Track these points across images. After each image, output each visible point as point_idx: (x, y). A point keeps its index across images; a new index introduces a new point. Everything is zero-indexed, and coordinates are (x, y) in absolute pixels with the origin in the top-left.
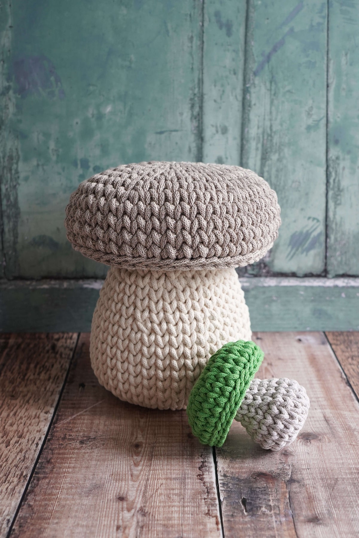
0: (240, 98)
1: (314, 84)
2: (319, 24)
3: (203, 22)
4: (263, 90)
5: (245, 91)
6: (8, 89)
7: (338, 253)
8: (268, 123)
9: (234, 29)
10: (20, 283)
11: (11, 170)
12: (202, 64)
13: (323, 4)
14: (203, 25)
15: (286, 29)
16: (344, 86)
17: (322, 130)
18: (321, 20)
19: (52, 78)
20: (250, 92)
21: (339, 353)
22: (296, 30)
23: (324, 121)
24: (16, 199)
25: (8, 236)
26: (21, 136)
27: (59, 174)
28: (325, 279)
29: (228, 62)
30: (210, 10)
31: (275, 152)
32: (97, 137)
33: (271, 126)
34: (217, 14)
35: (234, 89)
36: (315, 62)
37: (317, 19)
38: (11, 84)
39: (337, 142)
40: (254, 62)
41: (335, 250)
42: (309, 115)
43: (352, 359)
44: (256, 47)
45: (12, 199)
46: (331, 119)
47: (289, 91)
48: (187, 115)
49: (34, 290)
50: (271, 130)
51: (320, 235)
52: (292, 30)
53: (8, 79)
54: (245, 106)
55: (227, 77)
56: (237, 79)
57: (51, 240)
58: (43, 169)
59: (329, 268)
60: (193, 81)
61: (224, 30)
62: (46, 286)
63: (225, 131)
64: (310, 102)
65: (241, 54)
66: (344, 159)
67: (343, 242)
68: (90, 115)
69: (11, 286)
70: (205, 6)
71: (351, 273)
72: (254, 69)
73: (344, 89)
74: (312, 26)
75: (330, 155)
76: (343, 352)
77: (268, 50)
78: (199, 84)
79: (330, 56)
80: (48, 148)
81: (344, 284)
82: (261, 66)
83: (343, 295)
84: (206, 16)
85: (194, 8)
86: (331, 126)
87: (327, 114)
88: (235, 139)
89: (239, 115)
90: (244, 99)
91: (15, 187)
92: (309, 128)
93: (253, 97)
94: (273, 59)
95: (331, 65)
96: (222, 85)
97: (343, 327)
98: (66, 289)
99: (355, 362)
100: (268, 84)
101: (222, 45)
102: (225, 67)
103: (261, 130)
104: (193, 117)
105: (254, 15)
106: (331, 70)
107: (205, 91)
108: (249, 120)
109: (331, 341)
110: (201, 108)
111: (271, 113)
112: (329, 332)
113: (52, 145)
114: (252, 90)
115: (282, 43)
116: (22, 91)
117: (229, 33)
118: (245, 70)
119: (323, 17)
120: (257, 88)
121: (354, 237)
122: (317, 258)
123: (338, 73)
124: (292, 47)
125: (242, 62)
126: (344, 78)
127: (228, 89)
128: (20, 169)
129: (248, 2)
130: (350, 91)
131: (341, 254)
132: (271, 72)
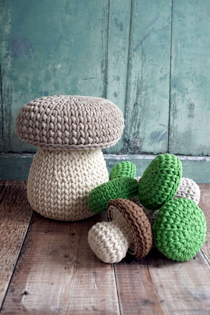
0: (126, 62)
1: (164, 56)
2: (167, 26)
3: (108, 23)
4: (138, 59)
5: (129, 59)
6: (8, 54)
7: (175, 143)
8: (140, 76)
9: (124, 27)
10: (11, 155)
11: (8, 96)
12: (107, 44)
13: (169, 17)
14: (108, 25)
15: (151, 28)
16: (179, 58)
17: (168, 80)
18: (168, 24)
19: (31, 50)
20: (131, 60)
22: (155, 29)
23: (169, 75)
24: (10, 111)
25: (6, 130)
26: (14, 79)
29: (121, 44)
30: (112, 17)
31: (144, 90)
32: (53, 80)
33: (142, 77)
34: (116, 20)
35: (123, 57)
36: (165, 46)
37: (166, 24)
38: (9, 52)
39: (175, 86)
40: (134, 44)
41: (173, 141)
42: (161, 72)
44: (135, 37)
45: (8, 111)
46: (172, 74)
47: (151, 60)
48: (99, 70)
49: (18, 158)
50: (142, 79)
51: (165, 133)
52: (153, 28)
53: (8, 50)
54: (129, 66)
55: (120, 51)
56: (125, 52)
58: (25, 97)
59: (170, 150)
60: (103, 53)
61: (119, 27)
62: (24, 157)
63: (118, 79)
64: (162, 65)
65: (127, 40)
66: (178, 95)
67: (177, 137)
68: (50, 69)
69: (7, 156)
70: (110, 15)
71: (181, 153)
72: (134, 48)
74: (163, 27)
75: (171, 93)
77: (141, 38)
78: (105, 55)
79: (172, 42)
80: (28, 85)
82: (138, 47)
84: (110, 20)
85: (104, 16)
86: (172, 78)
87: (170, 72)
88: (123, 83)
89: (126, 71)
90: (128, 63)
91: (10, 105)
92: (161, 79)
93: (133, 62)
94: (144, 43)
95: (173, 47)
96: (118, 56)
100: (141, 55)
101: (118, 35)
102: (119, 46)
103: (136, 79)
104: (102, 72)
105: (134, 20)
106: (172, 50)
107: (109, 59)
108: (131, 74)
110: (106, 67)
111: (142, 70)
113: (30, 84)
114: (133, 59)
115: (148, 35)
116: (15, 56)
117: (121, 30)
118: (129, 48)
119: (169, 23)
120: (135, 58)
121: (183, 135)
122: (164, 145)
123: (177, 51)
124: (153, 37)
125: (128, 44)
126: (180, 54)
127: (120, 57)
128: (12, 96)
129: (131, 14)
130: (182, 60)
131: (176, 143)
132: (143, 49)
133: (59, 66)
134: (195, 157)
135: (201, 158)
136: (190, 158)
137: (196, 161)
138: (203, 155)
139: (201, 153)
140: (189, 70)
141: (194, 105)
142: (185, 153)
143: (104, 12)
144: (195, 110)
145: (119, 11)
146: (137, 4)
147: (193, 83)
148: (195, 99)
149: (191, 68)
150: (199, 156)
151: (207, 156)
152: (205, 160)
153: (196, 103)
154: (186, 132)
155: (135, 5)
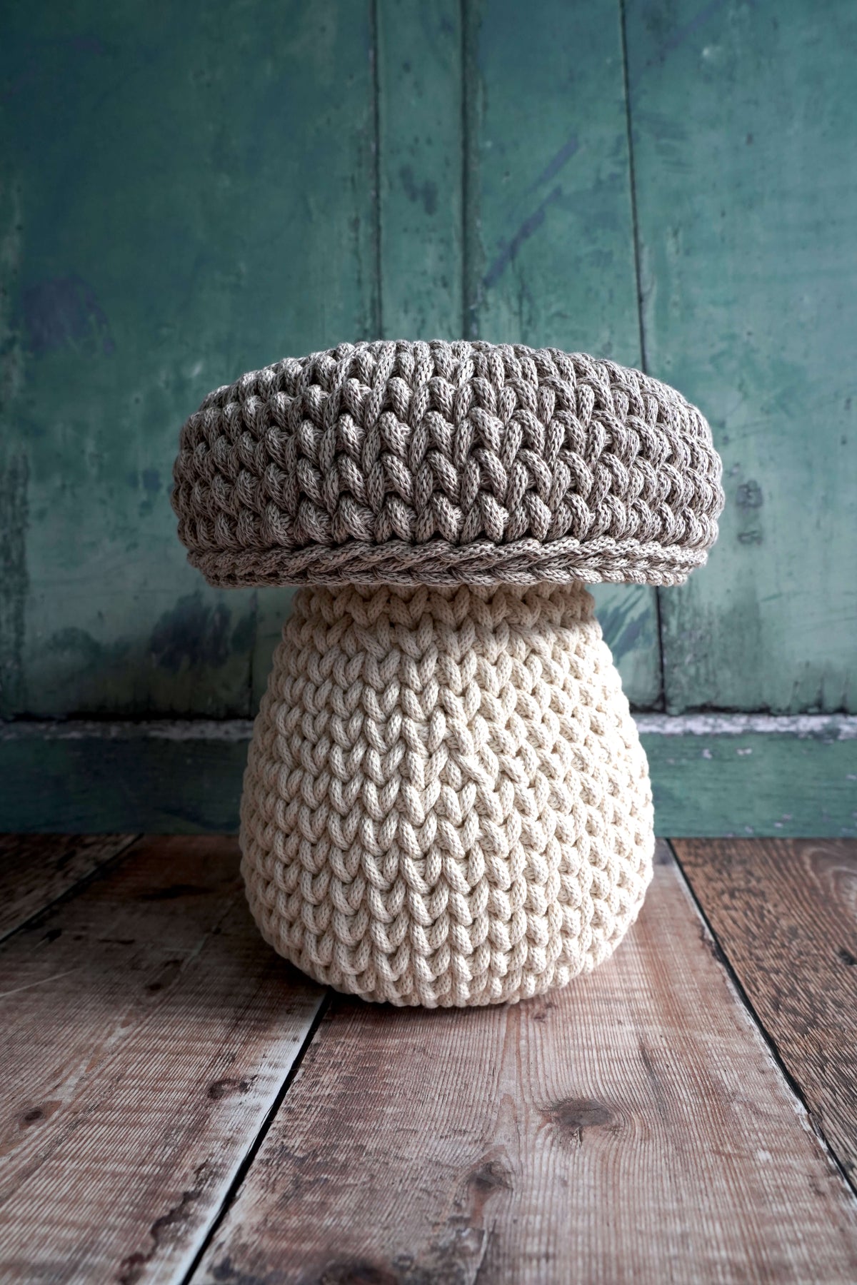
0: (458, 334)
1: (611, 296)
2: (613, 177)
3: (377, 189)
4: (505, 315)
5: (468, 319)
6: (11, 342)
7: (688, 658)
9: (440, 198)
10: (27, 728)
11: (13, 498)
12: (378, 269)
13: (619, 140)
14: (378, 196)
15: (546, 192)
16: (675, 297)
18: (618, 170)
19: (92, 318)
20: (477, 321)
21: (699, 882)
22: (569, 190)
24: (22, 555)
26: (34, 431)
27: (103, 502)
28: (664, 718)
29: (430, 261)
30: (390, 166)
34: (406, 173)
35: (445, 315)
36: (610, 254)
37: (609, 167)
38: (18, 333)
40: (484, 258)
41: (681, 650)
43: (732, 896)
44: (487, 231)
45: (14, 555)
46: (652, 366)
47: (560, 314)
49: (53, 742)
51: (644, 616)
52: (558, 192)
53: (13, 325)
55: (429, 293)
56: (450, 295)
57: (87, 637)
58: (73, 494)
59: (671, 692)
60: (361, 304)
61: (420, 203)
62: (75, 735)
64: (605, 335)
65: (456, 246)
67: (699, 633)
68: (162, 385)
69: (11, 734)
70: (382, 159)
71: (720, 702)
72: (484, 274)
73: (675, 304)
74: (599, 183)
76: (709, 879)
77: (510, 234)
78: (373, 309)
79: (641, 238)
80: (83, 452)
81: (708, 729)
82: (499, 268)
83: (707, 754)
84: (384, 180)
85: (360, 165)
87: (644, 357)
90: (465, 333)
91: (19, 532)
93: (485, 331)
94: (523, 251)
95: (645, 257)
96: (421, 310)
97: (712, 829)
98: (115, 741)
99: (738, 903)
100: (514, 302)
101: (417, 230)
102: (424, 273)
105: (478, 169)
106: (644, 267)
107: (386, 323)
109: (682, 858)
112: (679, 839)
113: (90, 446)
114: (482, 316)
115: (539, 219)
116: (36, 345)
117: (430, 208)
118: (465, 276)
119: (622, 163)
120: (493, 312)
121: (722, 620)
122: (643, 669)
123: (662, 272)
124: (561, 225)
125: (459, 260)
126: (676, 282)
127: (433, 315)
128: (30, 496)
129: (465, 146)
130: (689, 307)
131: (696, 660)
132: (520, 277)
133: (197, 369)
134: (785, 720)
135: (814, 723)
136: (764, 724)
137: (794, 736)
138: (820, 708)
139: (812, 698)
140: (723, 346)
141: (758, 490)
142: (740, 703)
143: (360, 150)
144: (767, 509)
145: (416, 140)
146: (486, 106)
147: (746, 396)
148: (761, 464)
149: (733, 337)
150: (804, 711)
151: (842, 711)
152: (833, 733)
153: (769, 482)
154: (734, 610)
155: (479, 108)
